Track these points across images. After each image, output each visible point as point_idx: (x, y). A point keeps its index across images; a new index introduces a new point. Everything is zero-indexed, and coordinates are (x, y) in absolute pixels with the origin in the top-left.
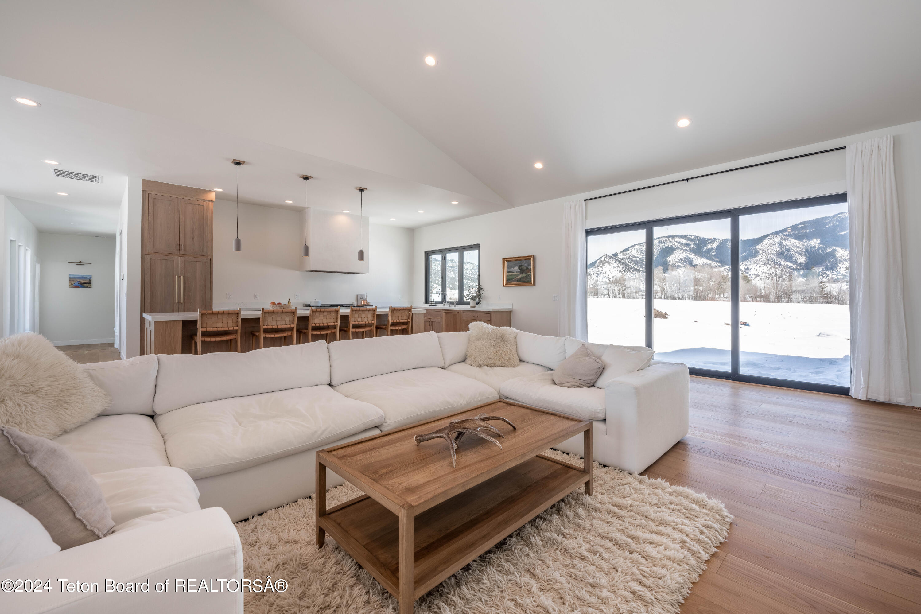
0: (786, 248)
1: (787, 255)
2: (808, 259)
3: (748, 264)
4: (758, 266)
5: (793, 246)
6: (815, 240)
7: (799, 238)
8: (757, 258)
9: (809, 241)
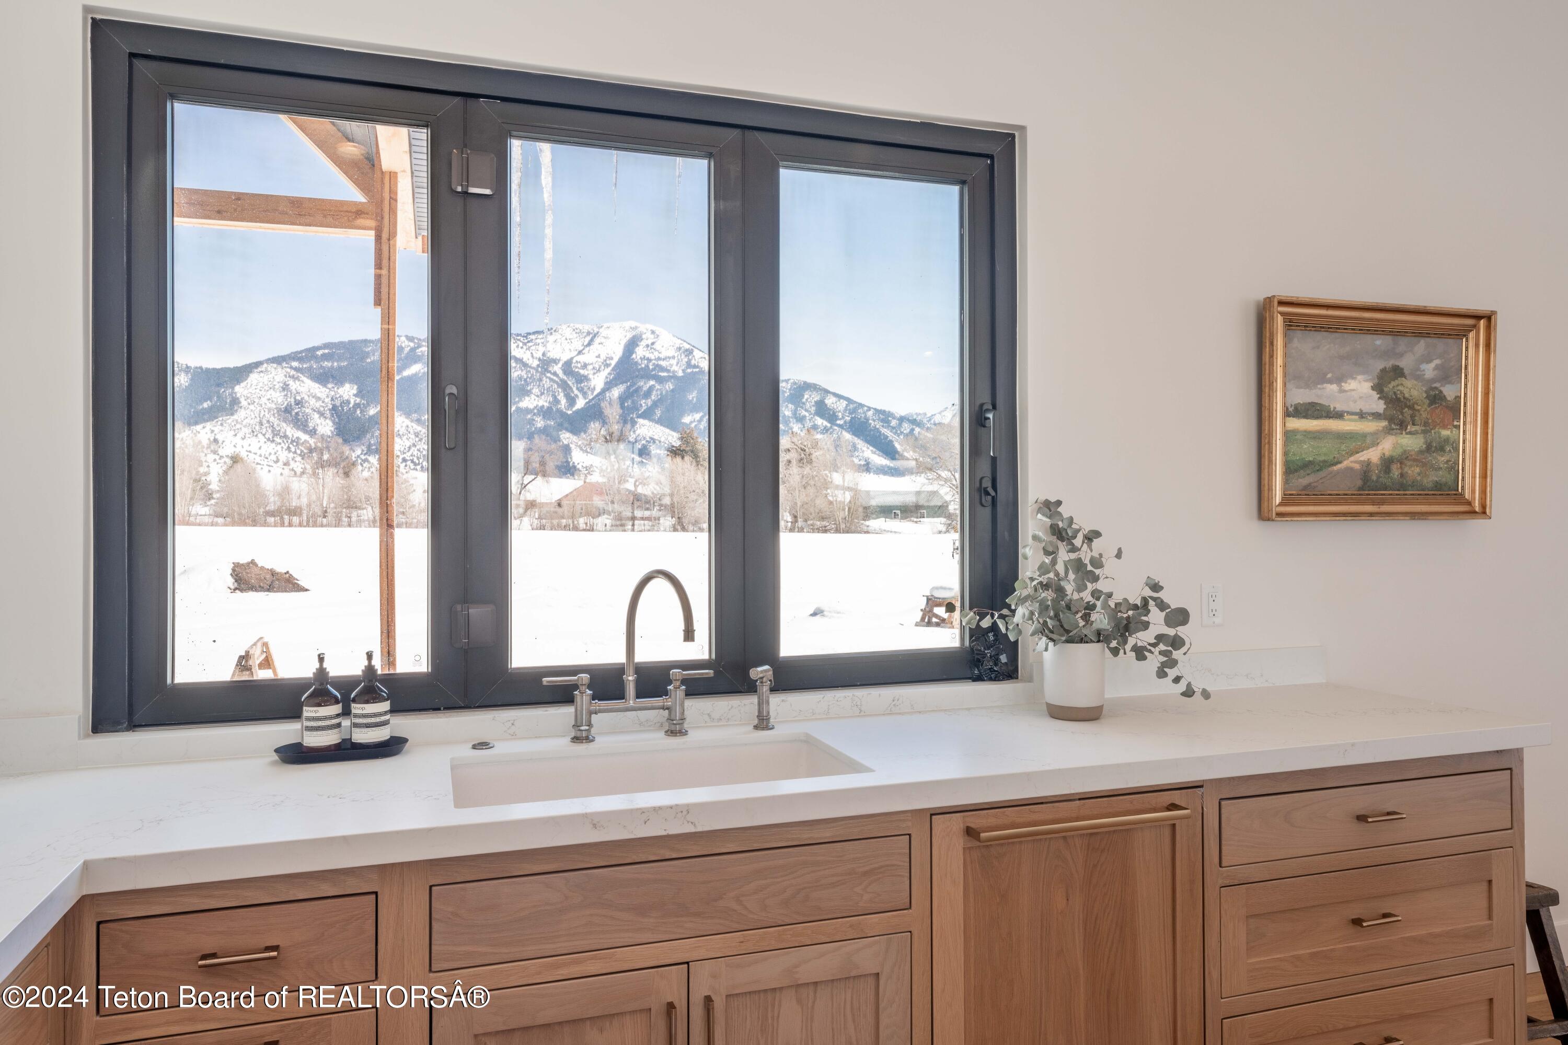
0: (295, 400)
1: (297, 414)
3: (216, 429)
4: (240, 435)
5: (309, 396)
7: (322, 378)
8: (235, 417)
9: (338, 388)
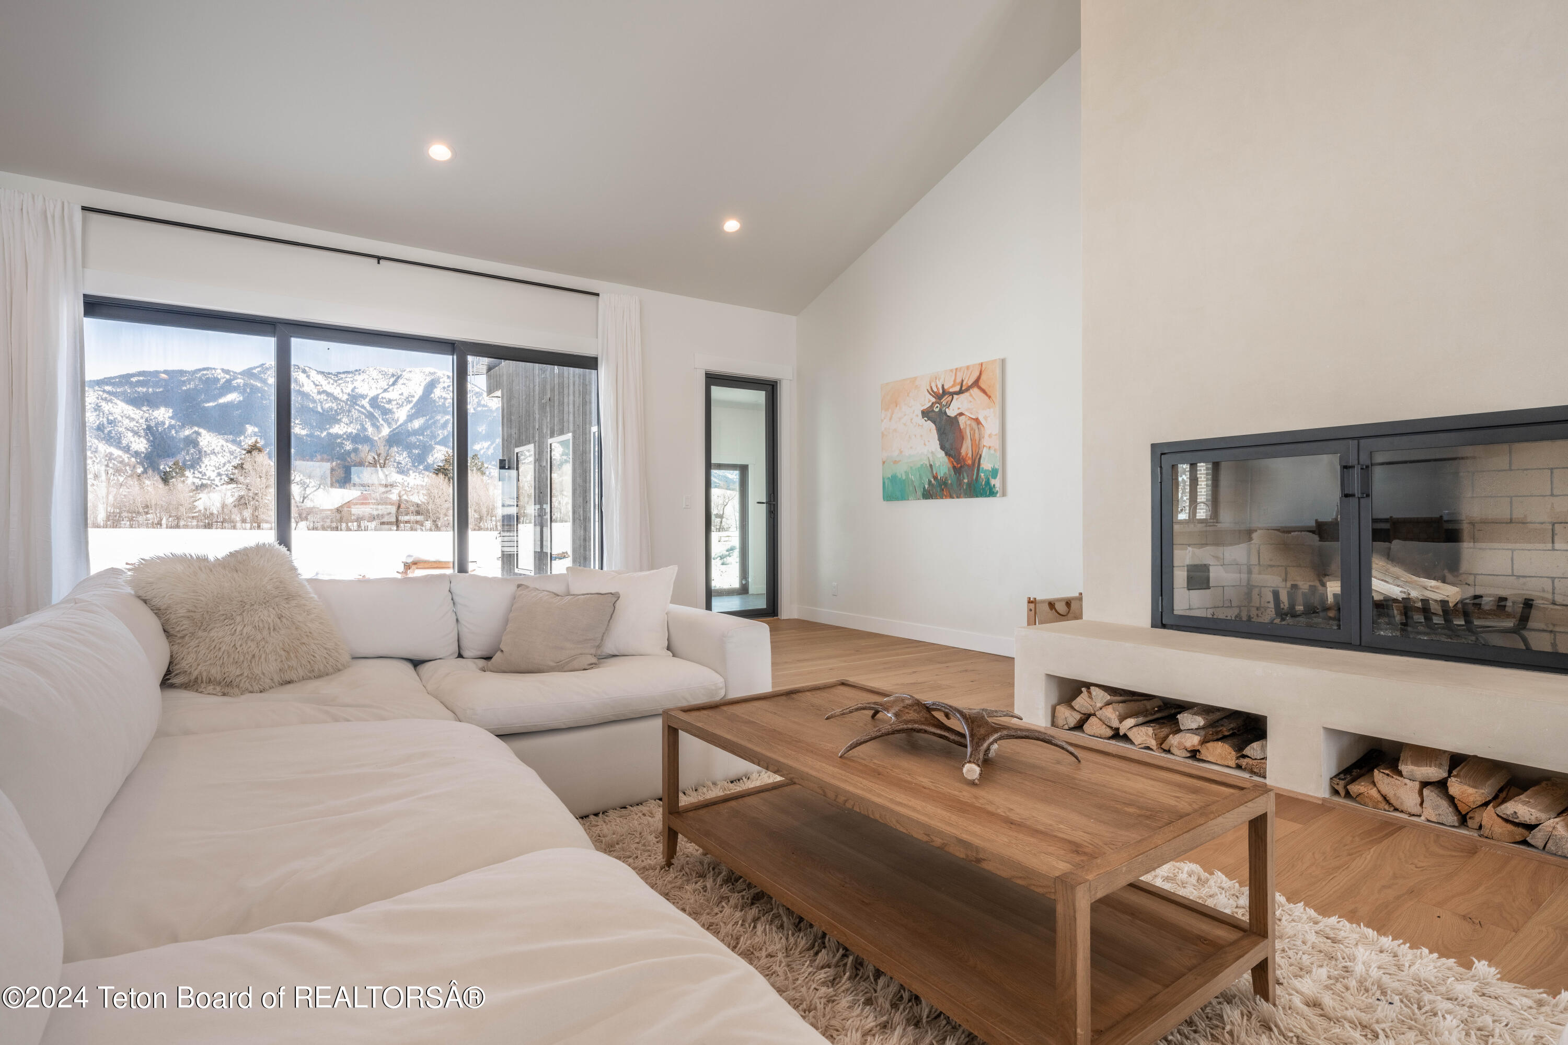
2: (151, 446)
6: (162, 410)
